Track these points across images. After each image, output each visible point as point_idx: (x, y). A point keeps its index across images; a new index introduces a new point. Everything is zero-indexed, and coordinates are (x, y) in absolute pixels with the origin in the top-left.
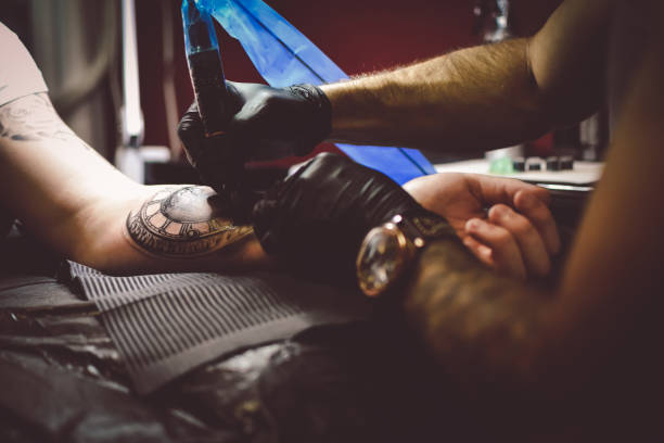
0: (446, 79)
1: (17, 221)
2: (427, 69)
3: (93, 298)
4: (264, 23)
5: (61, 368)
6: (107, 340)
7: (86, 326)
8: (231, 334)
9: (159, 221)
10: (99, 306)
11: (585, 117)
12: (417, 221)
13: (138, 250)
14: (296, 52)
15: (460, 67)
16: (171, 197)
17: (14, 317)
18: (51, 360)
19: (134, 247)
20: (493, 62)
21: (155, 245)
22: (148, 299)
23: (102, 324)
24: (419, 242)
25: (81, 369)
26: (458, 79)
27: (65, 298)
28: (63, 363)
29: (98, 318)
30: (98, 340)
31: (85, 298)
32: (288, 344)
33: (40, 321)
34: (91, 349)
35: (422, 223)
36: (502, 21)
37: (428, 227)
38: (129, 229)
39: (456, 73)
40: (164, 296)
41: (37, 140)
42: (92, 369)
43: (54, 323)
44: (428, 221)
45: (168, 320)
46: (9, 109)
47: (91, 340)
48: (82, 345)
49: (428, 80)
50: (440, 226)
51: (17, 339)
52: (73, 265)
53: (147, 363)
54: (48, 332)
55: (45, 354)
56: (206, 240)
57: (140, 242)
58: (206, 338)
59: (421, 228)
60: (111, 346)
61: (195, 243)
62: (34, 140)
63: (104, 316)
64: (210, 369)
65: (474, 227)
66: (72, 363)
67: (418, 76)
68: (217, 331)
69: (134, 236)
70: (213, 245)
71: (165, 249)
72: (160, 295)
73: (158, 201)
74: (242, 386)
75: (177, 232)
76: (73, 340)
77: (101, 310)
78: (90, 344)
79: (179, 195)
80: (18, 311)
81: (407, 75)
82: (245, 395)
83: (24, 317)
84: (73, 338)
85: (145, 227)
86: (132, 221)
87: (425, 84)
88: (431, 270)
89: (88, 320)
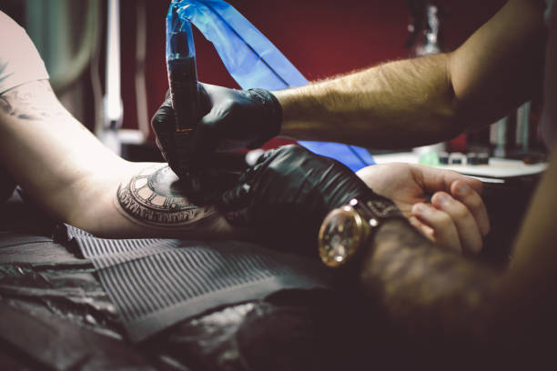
0: (379, 88)
1: (18, 187)
2: (362, 79)
3: (90, 257)
4: (236, 30)
5: (63, 316)
6: (103, 294)
7: (83, 281)
8: (211, 293)
9: (145, 194)
10: (95, 264)
11: (495, 120)
12: (370, 204)
13: (127, 218)
14: (261, 55)
15: (390, 78)
16: (157, 174)
17: (20, 270)
18: (54, 309)
19: (123, 215)
20: (418, 75)
21: (142, 214)
22: (138, 260)
23: (98, 279)
24: (373, 222)
25: (81, 318)
26: (389, 89)
27: (63, 257)
28: (65, 312)
29: (95, 275)
30: (95, 294)
31: (82, 257)
32: (262, 304)
33: (44, 275)
34: (89, 301)
35: (375, 205)
36: (432, 37)
37: (380, 210)
38: (119, 199)
39: (387, 83)
40: (152, 258)
41: (41, 119)
42: (90, 318)
43: (55, 277)
44: (379, 204)
45: (156, 279)
46: (16, 92)
47: (89, 294)
48: (81, 297)
49: (364, 89)
50: (389, 209)
51: (23, 290)
52: (70, 228)
53: (139, 315)
54: (51, 285)
55: (49, 303)
56: (185, 212)
57: (128, 211)
58: (190, 296)
59: (375, 210)
60: (106, 299)
61: (176, 214)
62: (37, 119)
63: (99, 274)
64: (194, 322)
65: (419, 210)
66: (72, 312)
67: (355, 86)
68: (199, 290)
69: (123, 205)
70: (191, 217)
71: (151, 217)
72: (148, 257)
73: (145, 177)
74: (223, 338)
75: (162, 204)
76: (72, 293)
77: (97, 268)
78: (87, 297)
79: (163, 171)
80: (24, 266)
81: (346, 83)
82: (226, 346)
83: (29, 271)
84: (72, 290)
85: (134, 199)
86: (122, 192)
87: (361, 93)
88: (385, 246)
89: (85, 276)
